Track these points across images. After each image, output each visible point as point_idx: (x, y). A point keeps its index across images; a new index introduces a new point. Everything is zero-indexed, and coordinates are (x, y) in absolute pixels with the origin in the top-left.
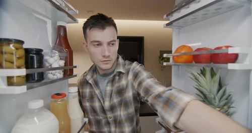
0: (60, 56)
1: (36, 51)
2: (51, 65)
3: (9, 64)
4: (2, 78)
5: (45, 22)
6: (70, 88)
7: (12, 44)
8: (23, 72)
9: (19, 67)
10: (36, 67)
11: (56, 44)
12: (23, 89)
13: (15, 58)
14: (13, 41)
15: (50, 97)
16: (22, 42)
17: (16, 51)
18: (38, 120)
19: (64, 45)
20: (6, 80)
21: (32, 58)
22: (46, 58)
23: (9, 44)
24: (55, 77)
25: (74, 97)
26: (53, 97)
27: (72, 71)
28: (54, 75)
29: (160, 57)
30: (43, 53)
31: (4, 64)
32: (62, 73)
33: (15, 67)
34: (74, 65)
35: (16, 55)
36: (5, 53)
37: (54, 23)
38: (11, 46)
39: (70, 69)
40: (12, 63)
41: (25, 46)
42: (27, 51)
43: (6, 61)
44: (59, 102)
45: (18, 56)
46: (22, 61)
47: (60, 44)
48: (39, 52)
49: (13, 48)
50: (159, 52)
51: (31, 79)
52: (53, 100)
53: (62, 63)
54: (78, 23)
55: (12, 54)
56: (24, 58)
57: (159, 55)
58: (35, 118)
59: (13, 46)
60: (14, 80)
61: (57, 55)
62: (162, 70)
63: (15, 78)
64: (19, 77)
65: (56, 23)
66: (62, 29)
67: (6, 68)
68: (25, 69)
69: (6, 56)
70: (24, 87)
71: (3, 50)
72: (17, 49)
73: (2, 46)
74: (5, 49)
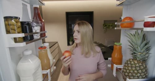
2: (36, 31)
3: (13, 31)
4: (11, 38)
8: (22, 35)
9: (19, 33)
10: (28, 32)
11: (34, 18)
12: (23, 44)
13: (16, 28)
14: (14, 18)
15: (38, 49)
17: (16, 23)
19: (38, 19)
20: (13, 39)
23: (12, 19)
26: (39, 48)
27: (44, 34)
29: (104, 25)
31: (11, 31)
33: (17, 33)
34: (46, 31)
35: (16, 26)
36: (11, 25)
38: (13, 21)
39: (44, 33)
40: (15, 30)
41: (21, 20)
42: (22, 23)
43: (11, 29)
44: (43, 51)
46: (20, 29)
47: (36, 19)
49: (14, 22)
50: (103, 21)
51: (26, 39)
52: (39, 50)
55: (14, 25)
56: (21, 27)
57: (103, 23)
59: (14, 21)
62: (105, 33)
63: (17, 39)
64: (20, 38)
65: (33, 5)
66: (36, 9)
67: (12, 33)
68: (24, 34)
69: (11, 27)
70: (25, 43)
71: (9, 23)
72: (17, 22)
73: (8, 21)
74: (10, 22)
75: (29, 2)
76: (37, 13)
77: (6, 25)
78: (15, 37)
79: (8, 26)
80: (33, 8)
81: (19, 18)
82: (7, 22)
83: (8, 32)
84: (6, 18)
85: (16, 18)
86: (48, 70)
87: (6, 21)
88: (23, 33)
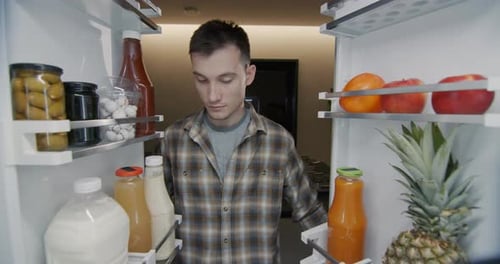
0: (128, 98)
1: (84, 88)
2: (111, 115)
3: (36, 111)
4: (27, 135)
5: (99, 32)
6: (147, 158)
7: (40, 74)
8: (64, 126)
9: (54, 118)
10: (84, 117)
11: (121, 75)
12: (66, 156)
13: (46, 101)
14: (43, 68)
16: (58, 71)
17: (48, 85)
18: (92, 214)
19: (135, 77)
20: (34, 139)
21: (78, 100)
22: (103, 100)
23: (36, 74)
25: (156, 175)
26: (118, 173)
28: (117, 133)
30: (97, 91)
31: (28, 110)
32: (133, 130)
33: (48, 117)
35: (48, 96)
36: (30, 91)
37: (116, 35)
38: (40, 77)
39: (149, 123)
40: (43, 109)
41: (65, 78)
42: (69, 87)
43: (31, 105)
44: (130, 184)
45: (53, 97)
46: (61, 107)
47: (129, 74)
48: (89, 90)
49: (43, 82)
51: (76, 139)
53: (132, 111)
54: (160, 33)
55: (42, 93)
56: (64, 100)
58: (88, 212)
59: (43, 78)
60: (46, 141)
61: (122, 94)
63: (48, 138)
64: (56, 134)
66: (131, 45)
67: (32, 119)
68: (68, 121)
69: (32, 97)
70: (68, 154)
71: (27, 85)
72: (51, 83)
73: (23, 78)
74: (30, 83)
75: (109, 21)
76: (134, 56)
77: (14, 92)
78: (41, 131)
79: (21, 95)
82: (18, 82)
83: (19, 114)
84: (18, 70)
86: (147, 251)
87: (18, 76)
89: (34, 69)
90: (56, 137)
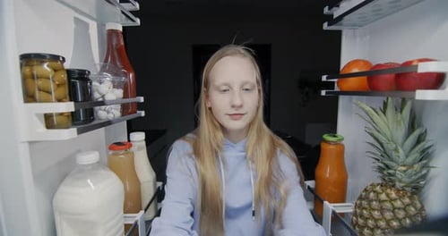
0: (113, 82)
1: (79, 74)
2: (103, 96)
3: (44, 95)
4: (37, 115)
5: (87, 26)
6: (131, 134)
7: (45, 62)
8: (68, 107)
9: (60, 100)
10: (80, 100)
11: (106, 61)
12: (71, 133)
13: (52, 87)
14: (48, 57)
17: (53, 72)
18: (92, 182)
19: (118, 63)
20: (43, 119)
21: (75, 85)
23: (43, 62)
24: (111, 117)
25: (140, 149)
26: (111, 148)
27: (135, 105)
28: (108, 112)
30: (91, 76)
31: (37, 95)
32: (120, 110)
33: (54, 100)
35: (54, 81)
36: (38, 78)
37: (101, 26)
38: (45, 66)
39: (132, 103)
40: (50, 93)
41: (67, 65)
42: (69, 72)
43: (40, 90)
44: (122, 156)
45: (57, 83)
46: (64, 91)
47: (113, 59)
48: (83, 76)
49: (48, 69)
52: (111, 152)
53: (119, 93)
55: (49, 79)
56: (67, 84)
58: (89, 181)
59: (48, 66)
60: (53, 120)
61: (108, 78)
63: (55, 118)
64: (61, 114)
65: (104, 25)
66: (114, 36)
67: (41, 102)
68: (73, 103)
69: (40, 83)
70: (74, 130)
71: (35, 72)
72: (55, 71)
73: (31, 66)
74: (37, 70)
75: (95, 16)
76: (117, 45)
77: (24, 79)
78: (48, 112)
79: (30, 81)
80: (106, 32)
81: (63, 58)
82: (27, 70)
83: (29, 97)
84: (27, 59)
85: (55, 58)
87: (26, 65)
88: (71, 101)
89: (40, 58)
90: (61, 117)
